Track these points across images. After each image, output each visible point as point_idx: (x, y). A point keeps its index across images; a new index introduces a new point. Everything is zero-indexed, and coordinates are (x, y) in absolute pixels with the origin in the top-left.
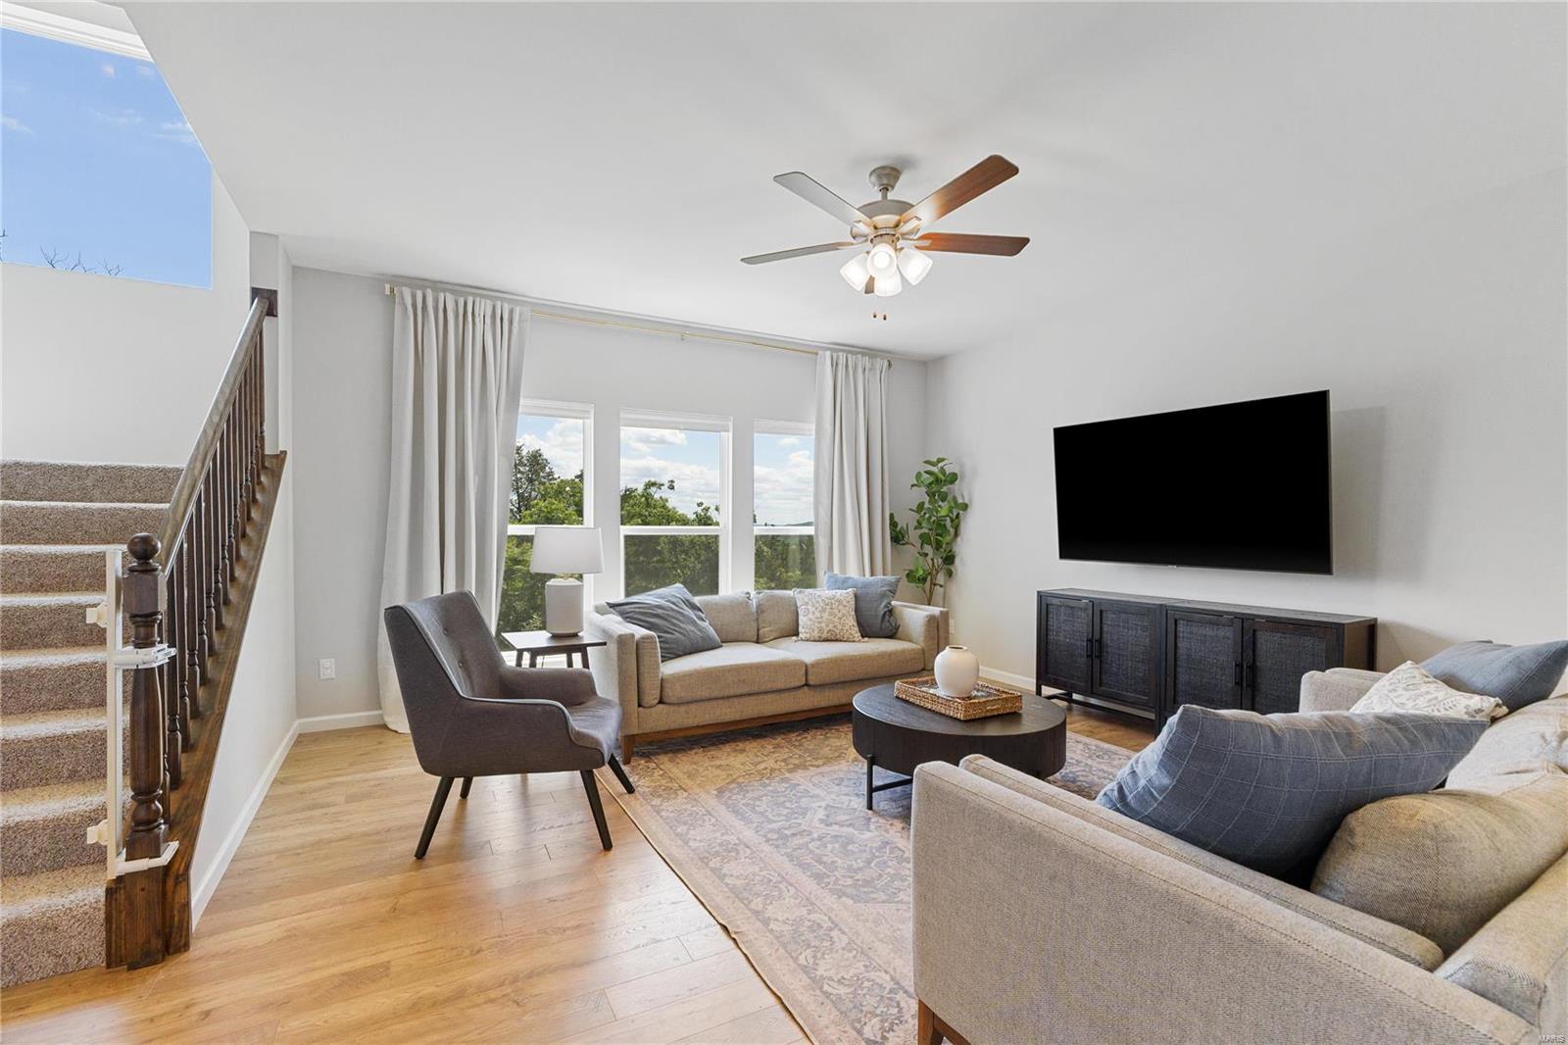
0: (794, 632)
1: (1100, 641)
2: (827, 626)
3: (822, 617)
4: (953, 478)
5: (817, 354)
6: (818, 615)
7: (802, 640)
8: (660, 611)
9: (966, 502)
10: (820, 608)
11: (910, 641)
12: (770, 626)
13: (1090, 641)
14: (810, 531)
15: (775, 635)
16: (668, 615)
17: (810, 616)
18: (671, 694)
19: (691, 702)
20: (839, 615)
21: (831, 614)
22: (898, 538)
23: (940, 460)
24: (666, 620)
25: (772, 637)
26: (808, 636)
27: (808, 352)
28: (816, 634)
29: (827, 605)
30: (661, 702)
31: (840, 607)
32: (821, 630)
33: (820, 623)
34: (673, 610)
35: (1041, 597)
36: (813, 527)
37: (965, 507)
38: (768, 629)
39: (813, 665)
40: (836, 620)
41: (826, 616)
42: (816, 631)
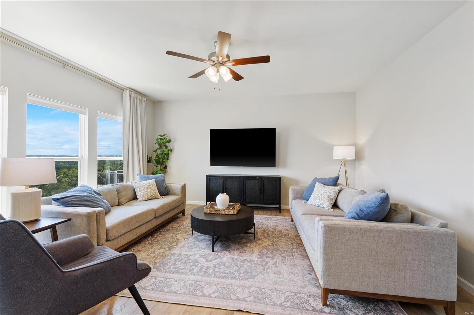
0: (135, 198)
1: (226, 187)
2: (150, 194)
3: (148, 191)
4: (169, 141)
5: (123, 90)
6: (146, 190)
7: (141, 201)
8: (88, 198)
9: (172, 149)
10: (146, 188)
11: (175, 195)
12: (124, 198)
13: (223, 188)
14: (121, 158)
15: (126, 201)
16: (92, 199)
17: (143, 191)
18: (112, 236)
19: (118, 237)
20: (154, 190)
21: (151, 189)
22: (149, 161)
23: (164, 135)
24: (92, 202)
25: (125, 202)
26: (143, 199)
27: (121, 89)
28: (146, 198)
29: (148, 186)
30: (107, 241)
31: (153, 186)
32: (148, 196)
33: (147, 193)
34: (93, 197)
35: (207, 176)
36: (122, 157)
37: (171, 150)
38: (124, 199)
39: (157, 209)
40: (153, 191)
41: (149, 190)
42: (146, 197)
